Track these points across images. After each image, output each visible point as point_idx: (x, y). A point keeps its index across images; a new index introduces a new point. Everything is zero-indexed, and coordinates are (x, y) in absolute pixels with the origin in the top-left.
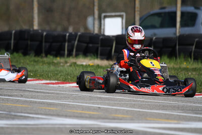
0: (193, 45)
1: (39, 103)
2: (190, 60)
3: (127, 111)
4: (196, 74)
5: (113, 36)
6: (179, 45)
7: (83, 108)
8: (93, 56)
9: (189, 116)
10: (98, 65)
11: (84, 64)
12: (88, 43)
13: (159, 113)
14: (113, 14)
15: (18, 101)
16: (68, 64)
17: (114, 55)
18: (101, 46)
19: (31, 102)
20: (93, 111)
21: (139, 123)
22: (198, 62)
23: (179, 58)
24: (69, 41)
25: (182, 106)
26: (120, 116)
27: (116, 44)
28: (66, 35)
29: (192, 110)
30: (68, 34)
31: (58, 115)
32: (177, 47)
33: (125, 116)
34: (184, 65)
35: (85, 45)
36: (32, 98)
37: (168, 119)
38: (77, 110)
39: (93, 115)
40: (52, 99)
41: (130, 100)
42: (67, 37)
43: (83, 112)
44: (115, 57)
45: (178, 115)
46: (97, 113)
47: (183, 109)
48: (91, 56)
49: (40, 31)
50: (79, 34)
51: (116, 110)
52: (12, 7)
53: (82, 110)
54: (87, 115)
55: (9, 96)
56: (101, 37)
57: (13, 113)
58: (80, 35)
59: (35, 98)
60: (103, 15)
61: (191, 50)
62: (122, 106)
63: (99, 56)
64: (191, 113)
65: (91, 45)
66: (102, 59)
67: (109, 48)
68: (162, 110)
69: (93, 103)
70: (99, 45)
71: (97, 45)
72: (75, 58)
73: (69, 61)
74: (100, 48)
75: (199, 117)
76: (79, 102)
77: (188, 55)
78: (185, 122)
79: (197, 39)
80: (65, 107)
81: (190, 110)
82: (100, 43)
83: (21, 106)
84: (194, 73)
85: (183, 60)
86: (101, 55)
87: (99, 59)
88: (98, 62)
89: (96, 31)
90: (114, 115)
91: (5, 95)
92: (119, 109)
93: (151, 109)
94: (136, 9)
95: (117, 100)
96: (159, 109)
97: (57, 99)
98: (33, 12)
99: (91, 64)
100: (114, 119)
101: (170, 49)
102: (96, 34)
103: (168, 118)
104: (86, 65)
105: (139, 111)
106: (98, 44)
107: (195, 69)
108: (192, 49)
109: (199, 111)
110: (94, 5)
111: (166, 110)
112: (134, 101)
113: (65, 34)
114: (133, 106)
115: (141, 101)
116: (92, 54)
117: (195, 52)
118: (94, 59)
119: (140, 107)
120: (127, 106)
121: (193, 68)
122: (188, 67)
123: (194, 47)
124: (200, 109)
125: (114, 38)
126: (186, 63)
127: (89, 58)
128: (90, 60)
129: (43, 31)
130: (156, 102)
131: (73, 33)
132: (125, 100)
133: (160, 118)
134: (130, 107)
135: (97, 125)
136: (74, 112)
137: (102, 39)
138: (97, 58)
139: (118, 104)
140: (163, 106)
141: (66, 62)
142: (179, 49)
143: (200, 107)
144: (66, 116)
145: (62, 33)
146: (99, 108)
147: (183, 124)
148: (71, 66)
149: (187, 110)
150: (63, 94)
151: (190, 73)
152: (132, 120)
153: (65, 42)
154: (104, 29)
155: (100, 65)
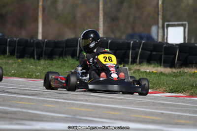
1: (104, 107)
3: (190, 117)
5: (176, 44)
7: (146, 113)
8: (156, 64)
10: (161, 72)
11: (148, 71)
12: (151, 51)
14: (176, 23)
15: (83, 105)
16: (132, 71)
17: (177, 63)
18: (165, 54)
19: (95, 107)
24: (133, 49)
26: (183, 121)
27: (179, 52)
28: (130, 43)
30: (132, 42)
31: (122, 120)
33: (187, 122)
35: (149, 52)
36: (96, 102)
38: (141, 115)
39: (156, 120)
40: (116, 104)
41: (193, 106)
42: (131, 45)
43: (147, 117)
46: (160, 119)
48: (154, 64)
49: (105, 39)
50: (143, 42)
51: (179, 116)
52: (78, 15)
53: (146, 115)
54: (150, 120)
55: (74, 100)
56: (165, 45)
57: (78, 117)
59: (99, 103)
60: (166, 23)
62: (185, 112)
63: (162, 64)
65: (154, 53)
66: (165, 67)
67: (173, 56)
69: (156, 109)
70: (163, 53)
71: (161, 53)
72: (139, 65)
73: (132, 68)
76: (142, 108)
82: (163, 51)
83: (85, 110)
86: (164, 63)
87: (162, 66)
88: (161, 69)
89: (160, 40)
90: (177, 121)
91: (70, 100)
92: (182, 116)
95: (179, 106)
97: (121, 104)
98: (98, 20)
99: (154, 72)
100: (177, 124)
102: (160, 42)
104: (150, 72)
110: (158, 14)
113: (129, 41)
116: (155, 62)
118: (158, 67)
120: (189, 112)
125: (178, 47)
127: (152, 66)
128: (154, 67)
129: (108, 38)
131: (137, 41)
132: (187, 106)
134: (193, 113)
137: (165, 47)
138: (161, 65)
139: (181, 110)
141: (130, 69)
144: (130, 121)
145: (126, 41)
146: (162, 113)
148: (134, 72)
150: (126, 99)
153: (130, 50)
154: (167, 38)
155: (163, 72)
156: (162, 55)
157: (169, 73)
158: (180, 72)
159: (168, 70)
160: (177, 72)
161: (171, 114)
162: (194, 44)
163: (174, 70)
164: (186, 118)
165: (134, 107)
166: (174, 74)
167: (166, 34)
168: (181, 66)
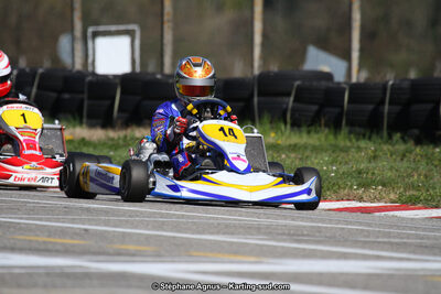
0: (289, 95)
2: (283, 127)
3: (148, 237)
4: (296, 158)
5: (115, 76)
6: (259, 95)
7: (51, 232)
8: (71, 119)
9: (283, 247)
10: (83, 139)
12: (60, 92)
13: (216, 242)
14: (113, 28)
17: (118, 118)
18: (89, 98)
20: (72, 238)
21: (173, 262)
22: (300, 132)
23: (261, 124)
25: (268, 227)
26: (132, 248)
27: (122, 93)
29: (289, 234)
30: (15, 73)
32: (256, 99)
33: (142, 248)
34: (272, 137)
35: (54, 95)
37: (236, 253)
38: (37, 236)
39: (73, 246)
41: (154, 213)
42: (14, 79)
43: (51, 240)
44: (119, 122)
45: (257, 245)
46: (82, 242)
47: (270, 232)
48: (67, 119)
50: (40, 71)
51: (123, 235)
53: (49, 236)
54: (58, 247)
56: (89, 78)
58: (42, 74)
60: (91, 30)
61: (285, 106)
62: (136, 227)
63: (85, 120)
64: (284, 241)
65: (66, 96)
66: (91, 126)
67: (107, 103)
68: (224, 234)
69: (73, 221)
70: (85, 96)
71: (81, 96)
74: (86, 103)
75: (304, 249)
76: (40, 220)
77: (278, 116)
78: (271, 261)
79: (298, 83)
80: (12, 229)
81: (284, 234)
82: (86, 90)
84: (293, 155)
85: (268, 126)
86: (89, 117)
87: (84, 126)
88: (82, 132)
89: (78, 66)
90: (118, 246)
92: (129, 234)
93: (199, 233)
94: (166, 18)
95: (124, 213)
96: (218, 233)
99: (68, 138)
100: (119, 253)
101: (241, 104)
102: (78, 72)
103: (237, 251)
105: (174, 237)
106: (82, 92)
107: (295, 145)
108: (288, 104)
109: (303, 235)
110: (72, 9)
111: (232, 234)
112: (162, 216)
114: (161, 226)
115: (178, 217)
116: (68, 116)
117: (293, 110)
118: (74, 126)
119: (177, 227)
120: (146, 226)
121: (290, 146)
122: (279, 142)
123: (292, 99)
124: (305, 233)
125: (117, 81)
126: (276, 133)
130: (211, 218)
131: (27, 70)
132: (141, 213)
133: (219, 252)
134: (154, 228)
135: (80, 267)
136: (30, 241)
137: (91, 83)
138: (81, 123)
139: (127, 221)
140: (227, 226)
142: (259, 103)
143: (304, 227)
144: (13, 249)
146: (86, 230)
147: (268, 263)
149: (278, 234)
150: (5, 202)
151: (283, 156)
152: (158, 256)
154: (94, 61)
155: (87, 138)
156: (82, 101)
157: (99, 141)
158: (126, 137)
159: (98, 134)
160: (119, 138)
161: (105, 231)
162: (154, 74)
163: (112, 134)
164: (139, 239)
165: (21, 218)
166: (110, 143)
167: (90, 52)
168: (127, 124)
